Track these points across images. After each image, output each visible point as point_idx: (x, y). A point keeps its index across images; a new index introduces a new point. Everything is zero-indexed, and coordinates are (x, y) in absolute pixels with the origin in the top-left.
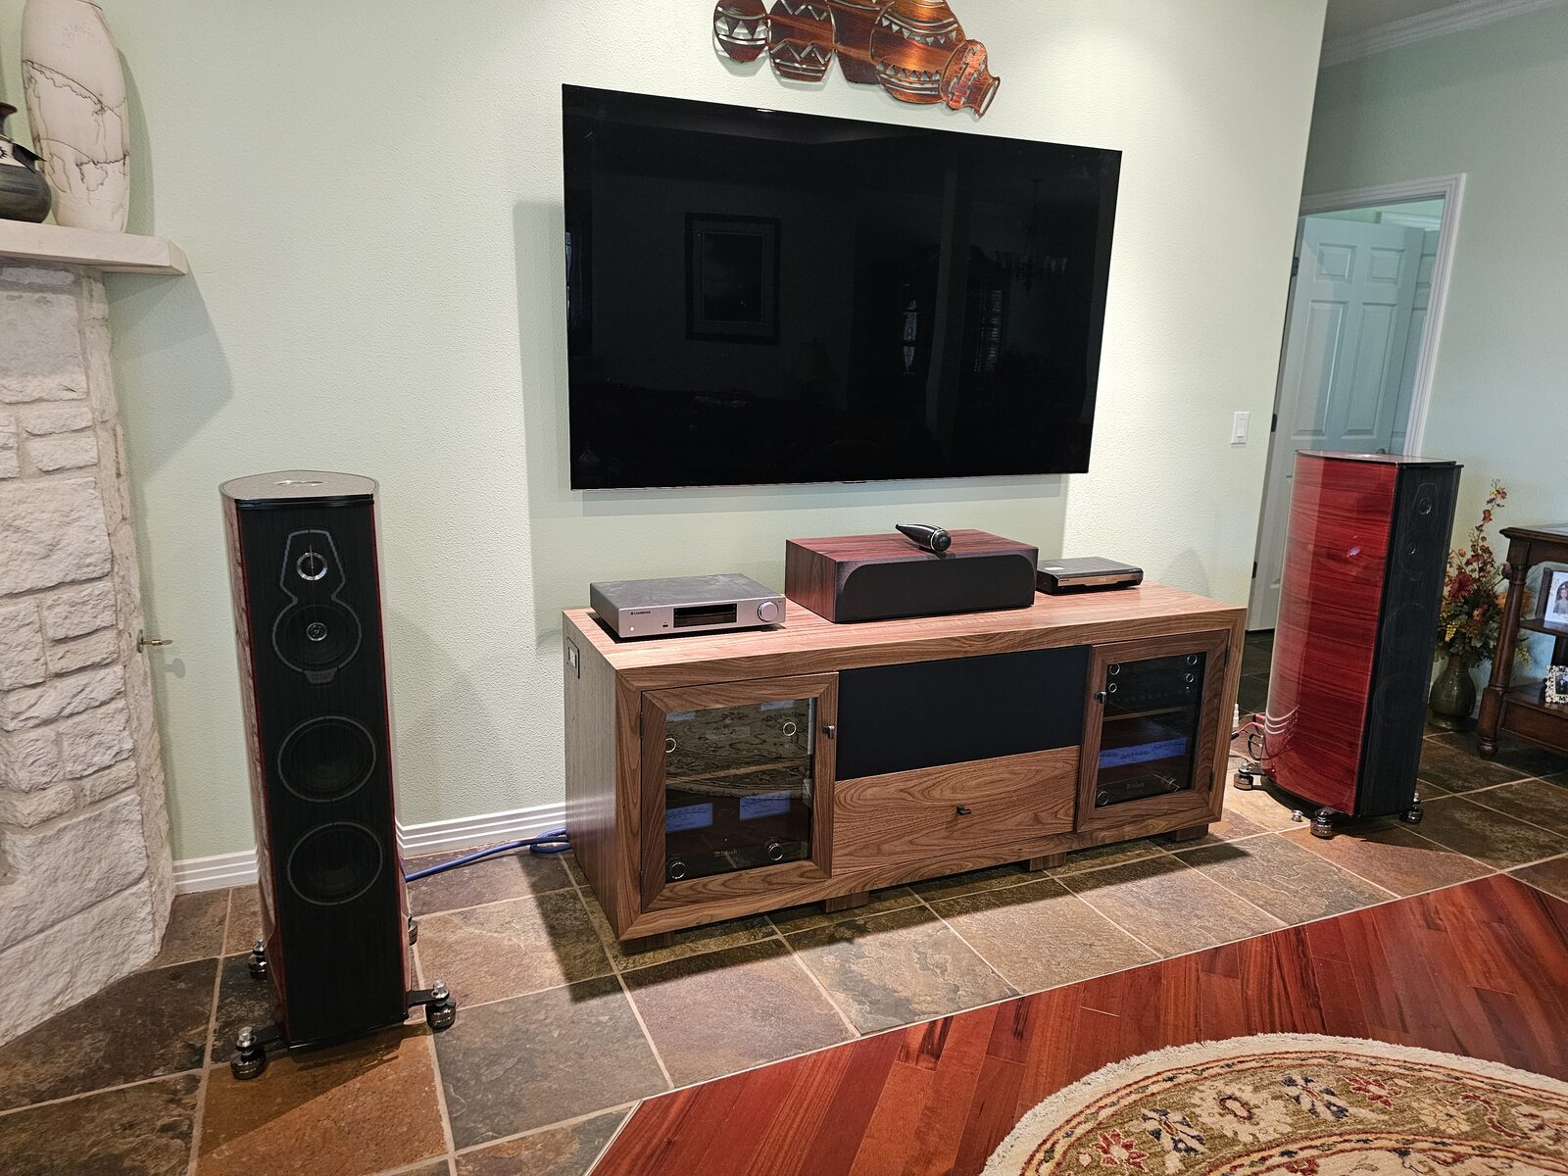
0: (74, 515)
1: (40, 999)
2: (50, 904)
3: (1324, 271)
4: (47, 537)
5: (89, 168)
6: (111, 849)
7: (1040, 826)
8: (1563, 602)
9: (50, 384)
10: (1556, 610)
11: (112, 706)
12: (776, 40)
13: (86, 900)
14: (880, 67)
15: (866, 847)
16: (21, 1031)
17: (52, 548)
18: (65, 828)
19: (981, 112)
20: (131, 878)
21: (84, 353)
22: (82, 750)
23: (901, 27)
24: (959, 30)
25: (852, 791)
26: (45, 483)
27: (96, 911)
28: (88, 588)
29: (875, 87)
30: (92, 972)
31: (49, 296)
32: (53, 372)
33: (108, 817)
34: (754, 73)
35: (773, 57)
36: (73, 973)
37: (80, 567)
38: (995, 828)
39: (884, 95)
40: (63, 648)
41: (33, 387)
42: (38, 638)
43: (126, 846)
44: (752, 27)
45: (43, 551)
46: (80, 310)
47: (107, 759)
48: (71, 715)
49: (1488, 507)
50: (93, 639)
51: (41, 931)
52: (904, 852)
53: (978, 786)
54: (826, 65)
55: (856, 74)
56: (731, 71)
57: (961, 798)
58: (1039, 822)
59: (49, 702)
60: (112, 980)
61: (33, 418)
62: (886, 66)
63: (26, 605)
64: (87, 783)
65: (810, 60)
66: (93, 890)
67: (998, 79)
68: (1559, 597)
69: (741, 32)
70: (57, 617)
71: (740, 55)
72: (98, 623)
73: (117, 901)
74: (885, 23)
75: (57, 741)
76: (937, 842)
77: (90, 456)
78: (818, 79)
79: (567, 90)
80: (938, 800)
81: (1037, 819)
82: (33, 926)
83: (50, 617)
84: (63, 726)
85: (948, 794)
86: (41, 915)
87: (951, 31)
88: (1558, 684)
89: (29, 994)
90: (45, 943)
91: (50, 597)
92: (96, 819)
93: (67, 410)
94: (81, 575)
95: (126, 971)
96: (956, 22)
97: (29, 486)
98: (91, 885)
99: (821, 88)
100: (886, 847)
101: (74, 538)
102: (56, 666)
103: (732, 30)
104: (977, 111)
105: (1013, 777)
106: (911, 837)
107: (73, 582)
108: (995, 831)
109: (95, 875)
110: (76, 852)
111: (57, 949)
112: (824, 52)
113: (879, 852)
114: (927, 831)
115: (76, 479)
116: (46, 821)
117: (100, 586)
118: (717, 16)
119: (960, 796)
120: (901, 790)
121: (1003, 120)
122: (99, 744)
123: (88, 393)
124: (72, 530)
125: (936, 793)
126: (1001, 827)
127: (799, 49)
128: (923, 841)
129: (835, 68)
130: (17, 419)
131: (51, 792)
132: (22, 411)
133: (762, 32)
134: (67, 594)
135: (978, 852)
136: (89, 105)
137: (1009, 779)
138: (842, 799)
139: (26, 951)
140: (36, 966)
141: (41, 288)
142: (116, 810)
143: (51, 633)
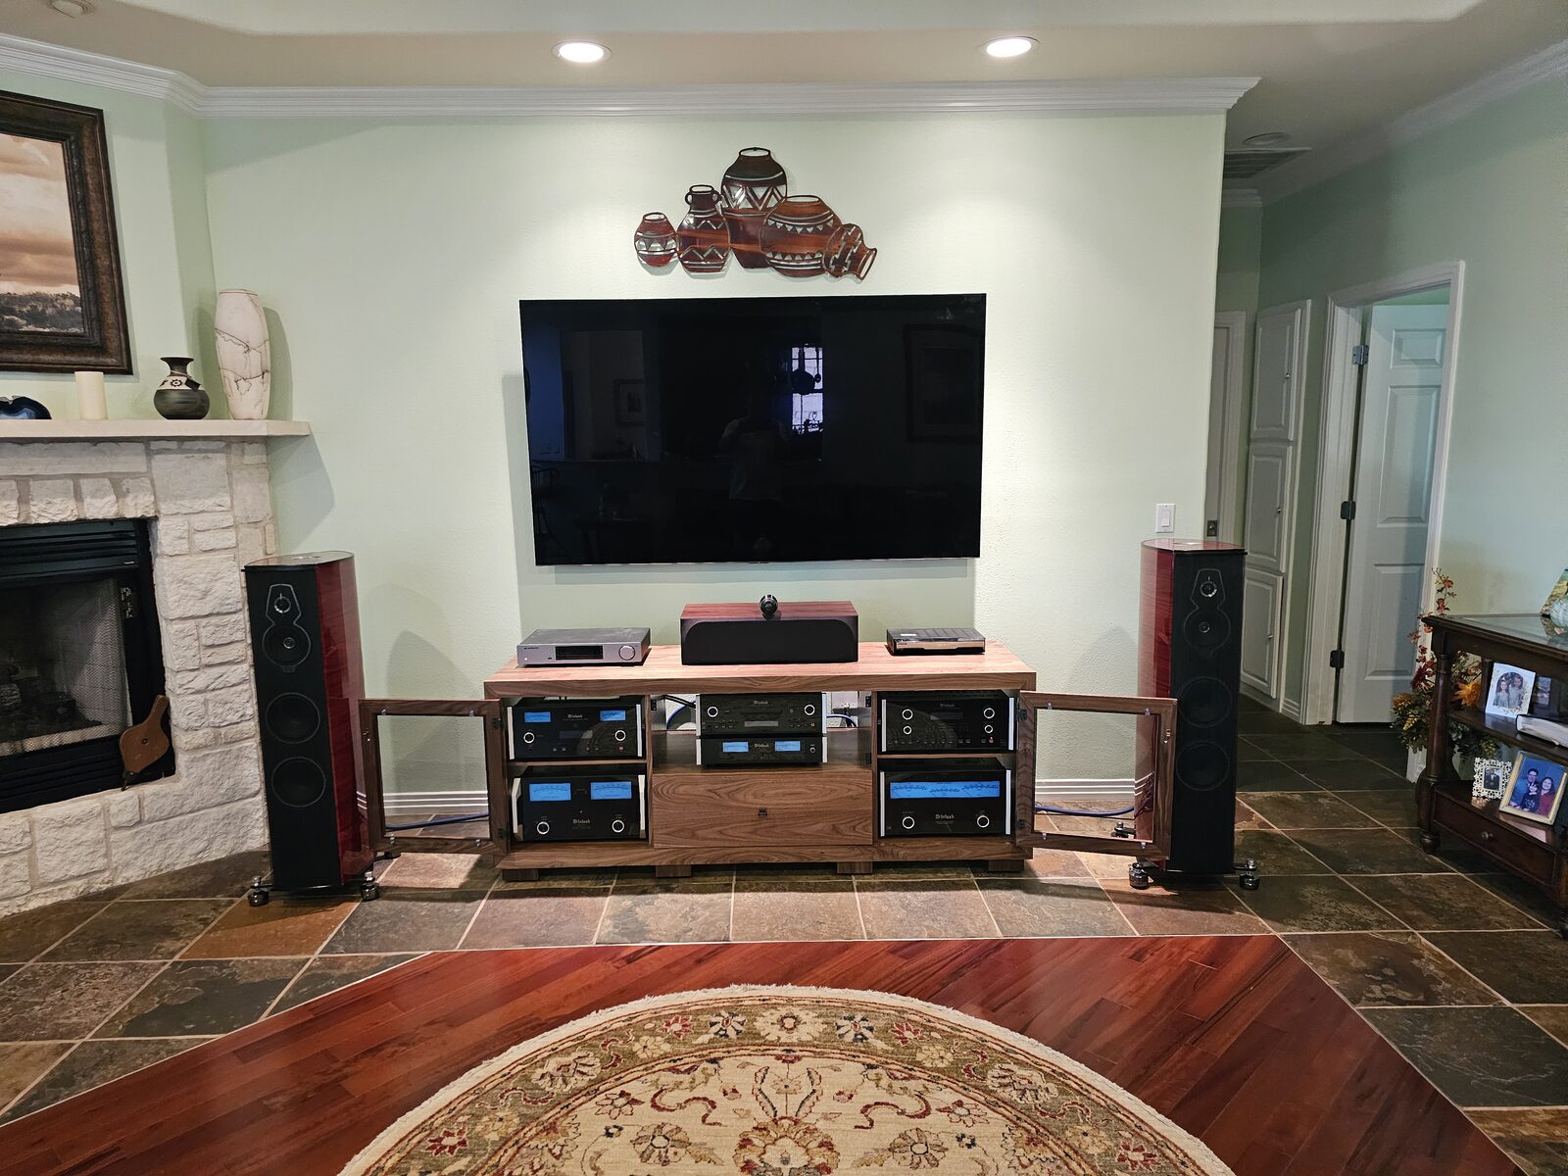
0: (219, 576)
1: (189, 852)
2: (196, 797)
3: (1404, 357)
4: (202, 587)
5: (241, 383)
6: (237, 773)
7: (839, 836)
8: (1503, 695)
9: (209, 503)
10: (1496, 703)
11: (240, 688)
12: (682, 249)
13: (219, 800)
14: (769, 255)
15: (682, 830)
16: (177, 868)
17: (206, 593)
18: (208, 755)
19: (862, 276)
20: (249, 792)
21: (230, 484)
22: (220, 710)
23: (784, 224)
24: (836, 219)
25: (668, 786)
26: (204, 557)
27: (227, 807)
28: (228, 618)
29: (768, 269)
30: (222, 844)
31: (210, 455)
32: (210, 496)
33: (235, 753)
34: (669, 272)
35: (682, 260)
36: (210, 842)
37: (222, 605)
38: (797, 831)
39: (776, 273)
40: (212, 650)
41: (198, 505)
42: (196, 644)
43: (246, 773)
44: (663, 242)
45: (200, 595)
46: (228, 460)
47: (235, 718)
48: (213, 690)
49: (1441, 595)
50: (231, 646)
51: (191, 812)
52: (715, 839)
53: (777, 795)
54: (725, 259)
55: (750, 261)
56: (652, 273)
57: (761, 803)
58: (838, 832)
59: (201, 680)
60: (234, 852)
61: (198, 522)
62: (774, 254)
63: (191, 624)
64: (223, 731)
65: (712, 257)
66: (224, 795)
67: (875, 250)
68: (1499, 689)
69: (657, 247)
70: (207, 634)
71: (655, 262)
72: (233, 638)
73: (240, 803)
74: (771, 223)
75: (205, 703)
76: (743, 835)
77: (232, 542)
78: (719, 270)
79: (522, 303)
80: (741, 802)
81: (835, 829)
82: (186, 808)
83: (204, 632)
84: (209, 695)
85: (750, 798)
86: (191, 803)
87: (829, 221)
88: (1487, 778)
89: (183, 847)
90: (192, 820)
91: (205, 621)
92: (228, 753)
93: (219, 517)
94: (224, 609)
95: (244, 849)
96: (832, 212)
97: (193, 559)
98: (223, 791)
99: (723, 276)
100: (699, 833)
101: (219, 588)
102: (206, 661)
103: (648, 246)
104: (858, 276)
105: (809, 792)
106: (721, 828)
107: (218, 614)
108: (797, 834)
109: (225, 786)
110: (214, 770)
111: (201, 825)
112: (723, 251)
113: (694, 836)
114: (734, 825)
115: (224, 555)
116: (197, 748)
117: (234, 617)
118: (637, 238)
119: (761, 801)
120: (710, 791)
121: (881, 281)
122: (230, 709)
123: (232, 507)
124: (218, 584)
125: (740, 796)
126: (802, 831)
127: (702, 252)
128: (730, 832)
129: (732, 260)
130: (189, 523)
131: (200, 733)
132: (193, 518)
133: (672, 244)
134: (214, 620)
135: (782, 849)
136: (242, 349)
137: (805, 793)
138: (660, 791)
139: (181, 822)
140: (187, 832)
141: (206, 451)
142: (240, 749)
143: (204, 641)
